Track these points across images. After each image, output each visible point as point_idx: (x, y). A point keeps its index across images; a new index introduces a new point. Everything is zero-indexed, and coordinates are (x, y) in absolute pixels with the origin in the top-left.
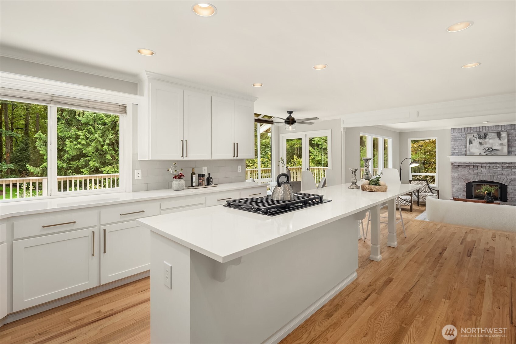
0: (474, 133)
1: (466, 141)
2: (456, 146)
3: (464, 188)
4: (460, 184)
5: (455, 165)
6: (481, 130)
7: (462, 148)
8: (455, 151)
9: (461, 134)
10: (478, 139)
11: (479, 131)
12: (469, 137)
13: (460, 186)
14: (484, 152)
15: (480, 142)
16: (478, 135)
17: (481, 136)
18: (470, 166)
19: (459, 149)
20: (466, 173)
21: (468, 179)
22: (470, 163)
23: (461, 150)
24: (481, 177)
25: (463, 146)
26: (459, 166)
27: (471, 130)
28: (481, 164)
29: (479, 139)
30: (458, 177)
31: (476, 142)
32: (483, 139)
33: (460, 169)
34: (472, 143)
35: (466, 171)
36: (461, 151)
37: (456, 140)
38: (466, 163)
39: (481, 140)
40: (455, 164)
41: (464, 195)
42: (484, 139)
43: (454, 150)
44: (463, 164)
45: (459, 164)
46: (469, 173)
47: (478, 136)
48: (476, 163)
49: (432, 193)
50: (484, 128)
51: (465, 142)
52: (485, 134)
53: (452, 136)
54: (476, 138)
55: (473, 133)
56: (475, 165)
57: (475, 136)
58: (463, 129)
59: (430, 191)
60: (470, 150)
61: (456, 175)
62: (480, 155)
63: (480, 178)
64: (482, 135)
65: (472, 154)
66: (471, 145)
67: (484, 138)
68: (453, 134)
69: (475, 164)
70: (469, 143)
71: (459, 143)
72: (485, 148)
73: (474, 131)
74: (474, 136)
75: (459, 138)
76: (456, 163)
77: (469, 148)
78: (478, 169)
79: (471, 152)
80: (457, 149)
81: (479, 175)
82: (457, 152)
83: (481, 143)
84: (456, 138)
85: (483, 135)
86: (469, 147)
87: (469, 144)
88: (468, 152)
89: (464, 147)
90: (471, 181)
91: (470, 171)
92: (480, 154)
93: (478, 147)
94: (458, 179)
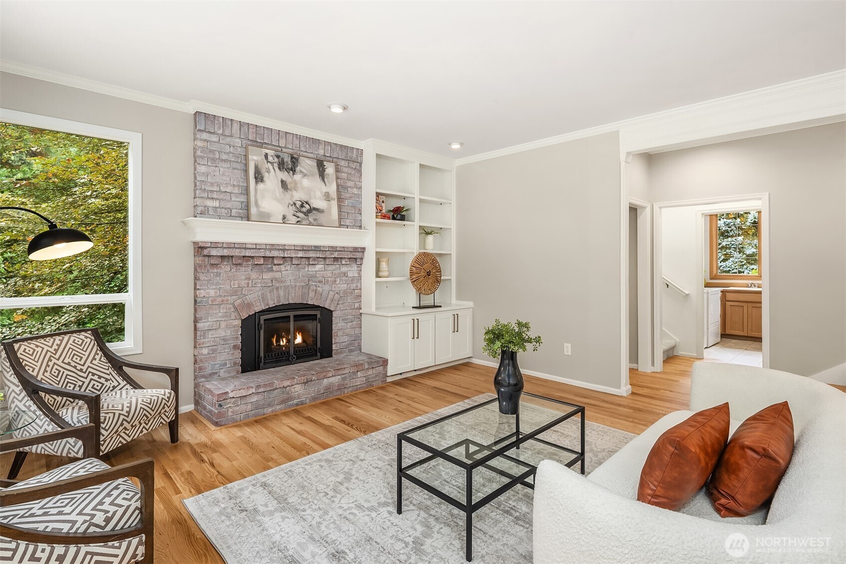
0: (266, 148)
1: (246, 171)
2: (212, 184)
3: (237, 338)
4: (223, 325)
5: (209, 256)
6: (282, 143)
7: (231, 193)
8: (210, 203)
9: (228, 139)
10: (277, 169)
11: (279, 146)
12: (255, 158)
13: (223, 334)
14: (293, 212)
15: (282, 181)
16: (278, 157)
17: (283, 160)
18: (252, 257)
19: (222, 196)
20: (243, 283)
21: (249, 305)
22: (257, 247)
23: (227, 201)
24: (282, 293)
25: (234, 186)
26: (222, 257)
27: (258, 136)
28: (284, 250)
29: (279, 168)
30: (219, 299)
31: (273, 177)
32: (288, 170)
33: (225, 268)
34: (262, 180)
35: (243, 274)
36: (229, 205)
37: (213, 160)
38: (248, 246)
39: (284, 175)
40: (214, 252)
41: (235, 364)
42: (291, 172)
43: (208, 198)
44: (236, 253)
45: (226, 251)
46: (250, 282)
47: (276, 160)
48: (273, 247)
49: (135, 386)
50: (290, 138)
51: (239, 174)
52: (292, 158)
53: (199, 144)
54: (272, 163)
55: (262, 147)
56: (268, 254)
57: (270, 159)
58: (236, 127)
59: (120, 379)
60: (259, 203)
61: (212, 293)
62: (284, 223)
63: (279, 297)
64: (285, 160)
65: (264, 218)
66: (261, 186)
67: (292, 169)
68: (205, 136)
69: (270, 250)
70: (256, 178)
71: (223, 175)
72: (294, 201)
73: (265, 141)
74: (266, 156)
75: (224, 157)
76: (215, 245)
77: (255, 196)
78: (275, 268)
79: (261, 210)
80: (215, 196)
81: (277, 288)
82: (218, 205)
83: (284, 184)
84: (211, 151)
85: (287, 159)
86: (256, 190)
87: (257, 182)
88: (253, 210)
89: (236, 190)
90: (258, 309)
91: (254, 275)
92: (284, 217)
93: (277, 194)
94: (219, 305)
